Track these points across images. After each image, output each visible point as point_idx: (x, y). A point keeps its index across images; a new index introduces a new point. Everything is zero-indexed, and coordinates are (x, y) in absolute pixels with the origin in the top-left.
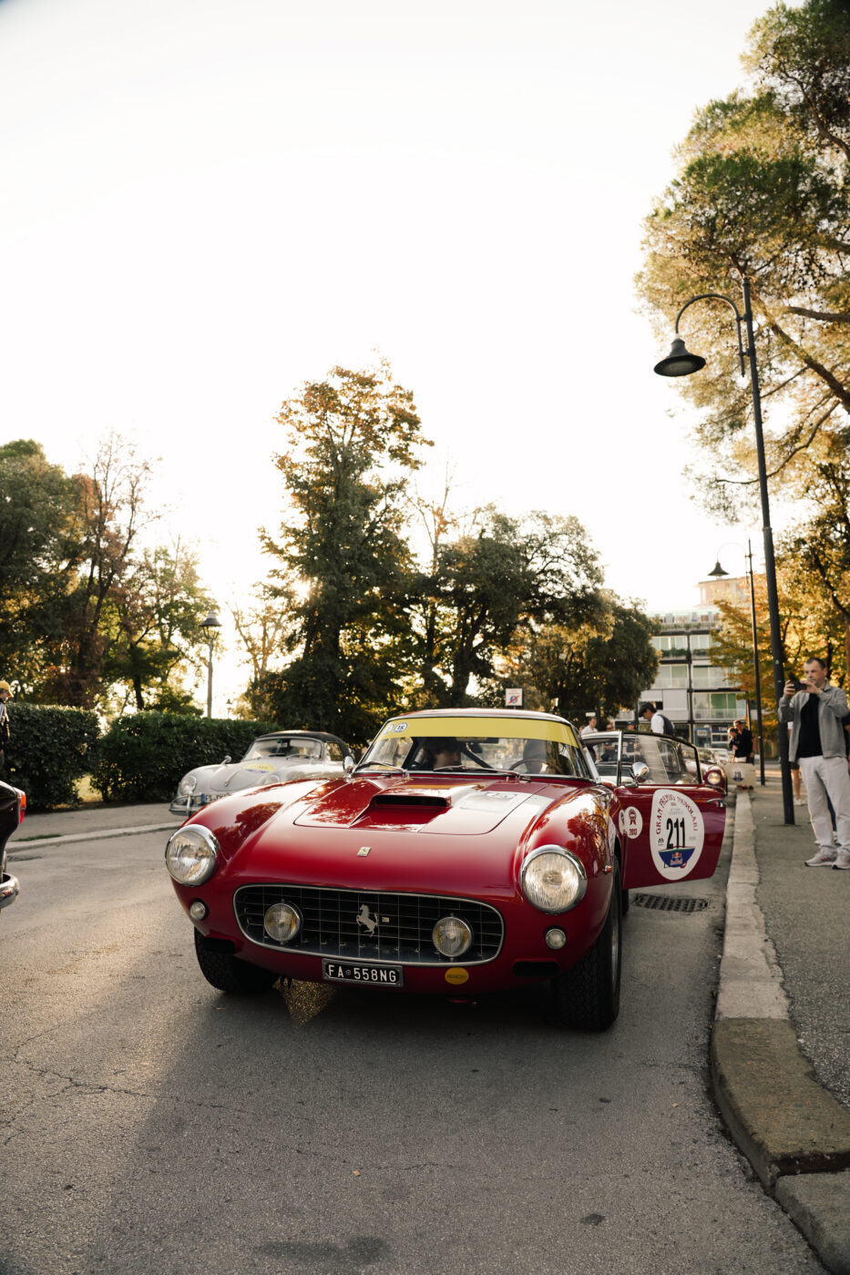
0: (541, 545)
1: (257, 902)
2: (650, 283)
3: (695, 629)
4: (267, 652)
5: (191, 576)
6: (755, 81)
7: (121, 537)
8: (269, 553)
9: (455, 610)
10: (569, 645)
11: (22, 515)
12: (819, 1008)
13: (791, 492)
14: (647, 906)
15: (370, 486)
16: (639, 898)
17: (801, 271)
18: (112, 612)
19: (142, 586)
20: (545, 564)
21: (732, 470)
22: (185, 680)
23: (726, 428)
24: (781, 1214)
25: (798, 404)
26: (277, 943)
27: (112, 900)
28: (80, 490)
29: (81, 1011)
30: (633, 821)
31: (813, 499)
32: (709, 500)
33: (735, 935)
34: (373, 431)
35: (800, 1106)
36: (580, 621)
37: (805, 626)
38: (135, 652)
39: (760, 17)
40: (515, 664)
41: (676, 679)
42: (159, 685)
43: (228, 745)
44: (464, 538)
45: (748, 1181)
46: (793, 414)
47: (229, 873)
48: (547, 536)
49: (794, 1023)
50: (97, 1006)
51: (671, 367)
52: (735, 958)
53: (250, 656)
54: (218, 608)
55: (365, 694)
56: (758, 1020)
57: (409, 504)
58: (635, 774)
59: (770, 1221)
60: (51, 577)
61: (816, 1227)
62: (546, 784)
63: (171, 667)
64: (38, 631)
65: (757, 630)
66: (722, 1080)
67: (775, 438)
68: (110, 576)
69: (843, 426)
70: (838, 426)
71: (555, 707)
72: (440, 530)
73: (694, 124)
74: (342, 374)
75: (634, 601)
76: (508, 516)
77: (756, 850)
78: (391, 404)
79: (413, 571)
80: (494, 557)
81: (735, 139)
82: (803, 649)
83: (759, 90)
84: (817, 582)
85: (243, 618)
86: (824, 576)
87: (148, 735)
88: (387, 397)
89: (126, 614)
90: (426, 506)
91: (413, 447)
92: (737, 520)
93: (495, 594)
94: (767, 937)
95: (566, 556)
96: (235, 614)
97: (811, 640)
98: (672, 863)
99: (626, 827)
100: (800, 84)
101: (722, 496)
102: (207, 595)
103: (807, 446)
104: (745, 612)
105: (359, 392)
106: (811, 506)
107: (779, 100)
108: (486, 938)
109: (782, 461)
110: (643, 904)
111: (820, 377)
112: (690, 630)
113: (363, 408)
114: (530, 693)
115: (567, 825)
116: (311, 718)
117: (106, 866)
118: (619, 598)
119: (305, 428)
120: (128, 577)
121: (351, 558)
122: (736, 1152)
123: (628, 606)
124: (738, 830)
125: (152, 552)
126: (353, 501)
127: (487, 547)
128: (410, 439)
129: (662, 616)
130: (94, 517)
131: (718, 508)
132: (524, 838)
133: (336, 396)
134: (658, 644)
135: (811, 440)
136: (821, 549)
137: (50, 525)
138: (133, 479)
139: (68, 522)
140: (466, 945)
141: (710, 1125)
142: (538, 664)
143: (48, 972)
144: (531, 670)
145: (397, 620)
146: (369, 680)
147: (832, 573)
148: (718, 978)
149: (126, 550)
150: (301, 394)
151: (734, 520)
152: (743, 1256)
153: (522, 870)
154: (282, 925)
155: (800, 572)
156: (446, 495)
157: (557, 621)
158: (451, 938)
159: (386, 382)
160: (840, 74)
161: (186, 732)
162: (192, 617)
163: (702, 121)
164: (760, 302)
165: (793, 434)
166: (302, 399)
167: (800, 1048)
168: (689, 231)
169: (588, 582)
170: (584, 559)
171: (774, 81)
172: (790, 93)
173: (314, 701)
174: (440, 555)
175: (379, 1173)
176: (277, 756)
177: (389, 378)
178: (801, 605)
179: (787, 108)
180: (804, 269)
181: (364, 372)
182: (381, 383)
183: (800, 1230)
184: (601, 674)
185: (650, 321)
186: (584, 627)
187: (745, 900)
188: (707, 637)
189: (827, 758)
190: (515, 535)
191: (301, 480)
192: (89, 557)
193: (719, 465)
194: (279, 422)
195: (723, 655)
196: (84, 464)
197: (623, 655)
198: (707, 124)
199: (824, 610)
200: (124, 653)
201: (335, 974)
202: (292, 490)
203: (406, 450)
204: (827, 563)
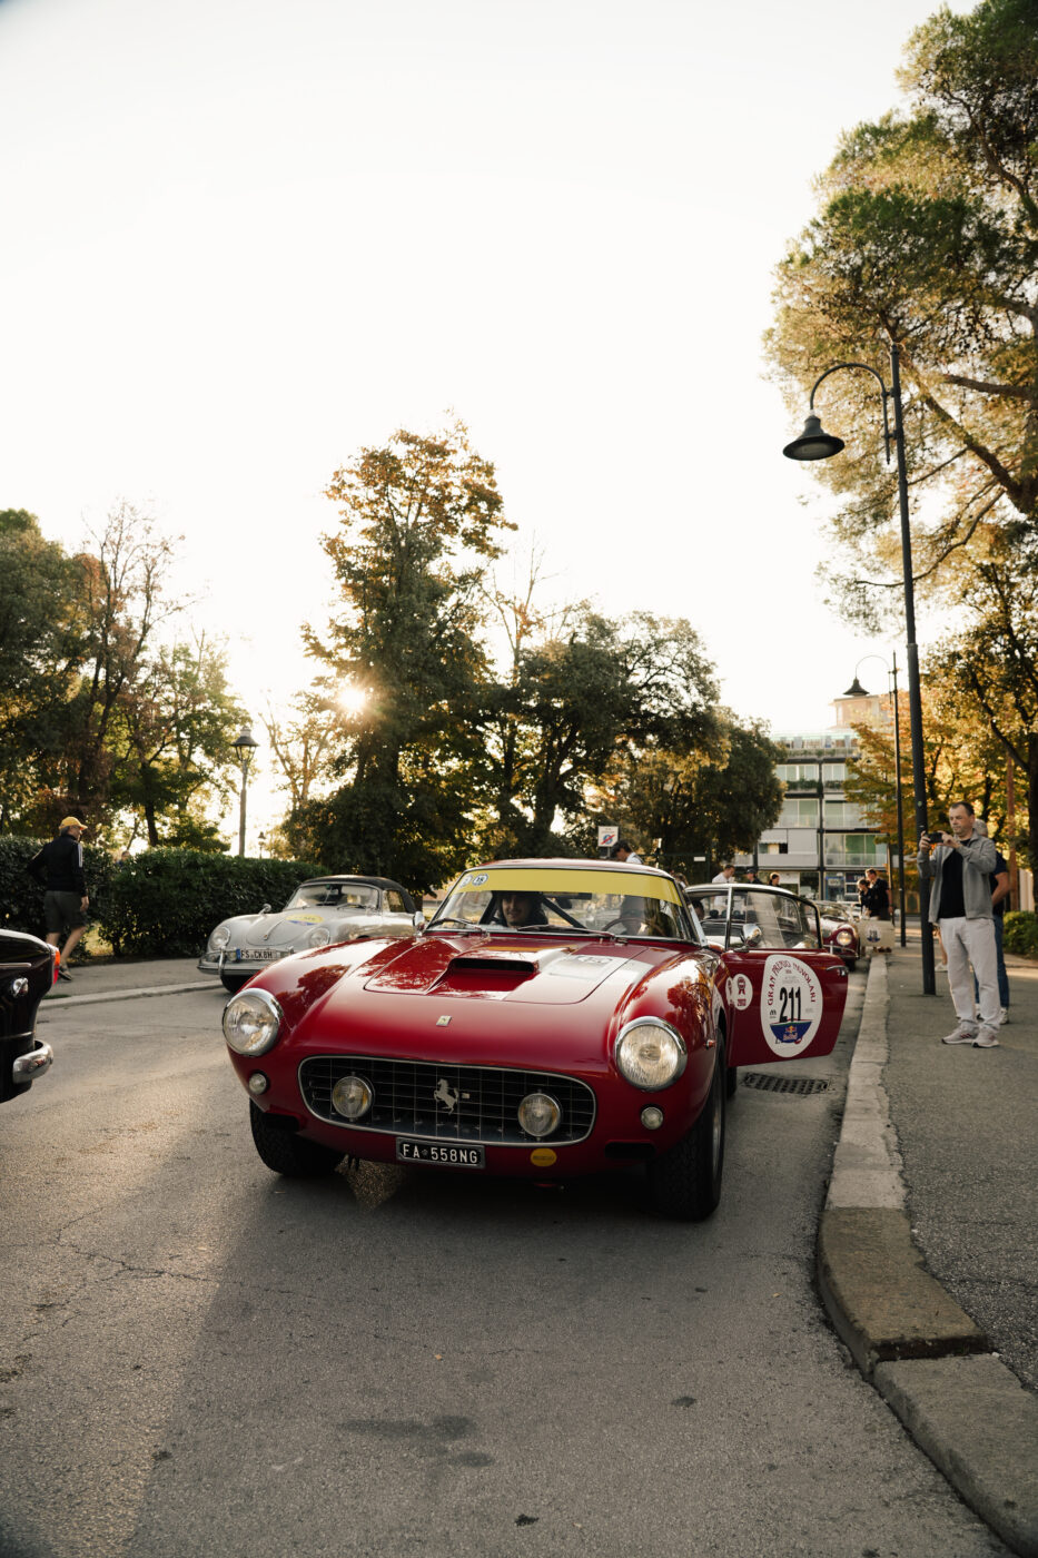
0: (644, 654)
1: (325, 1075)
2: (782, 342)
3: (829, 756)
4: (309, 775)
5: (217, 682)
6: (912, 102)
7: (133, 633)
8: (314, 656)
9: (539, 730)
10: (676, 774)
11: (12, 604)
12: (939, 1197)
13: (946, 596)
14: (758, 1087)
15: (439, 576)
16: (749, 1078)
17: (963, 331)
18: (120, 724)
19: (158, 691)
20: (648, 676)
21: (875, 570)
22: (207, 807)
23: (869, 519)
24: (878, 1398)
25: (956, 492)
26: (346, 1120)
27: (141, 1072)
28: (82, 574)
29: (124, 1193)
30: (742, 989)
31: (970, 605)
32: (846, 605)
33: (855, 1120)
34: (444, 511)
35: (906, 1295)
36: (690, 746)
37: (960, 756)
38: (148, 773)
39: (920, 25)
40: (611, 796)
41: (803, 816)
42: (177, 813)
43: (265, 890)
44: (550, 642)
45: (846, 1367)
46: (949, 503)
47: (294, 1042)
48: (652, 642)
49: (909, 1213)
50: (141, 1188)
51: (803, 449)
52: (852, 1144)
53: (287, 780)
54: (250, 721)
55: (430, 830)
56: (870, 1209)
57: (486, 599)
58: (746, 936)
59: (865, 1404)
60: (46, 680)
61: (911, 1410)
62: (644, 948)
63: (192, 791)
64: (29, 745)
65: (902, 761)
66: (827, 1270)
67: (928, 532)
68: (119, 680)
69: (1009, 518)
70: (1003, 519)
71: (658, 849)
72: (522, 633)
73: (840, 151)
74: (408, 439)
75: (756, 722)
76: (604, 617)
77: (887, 1024)
78: (466, 478)
79: (489, 681)
80: (587, 666)
81: (887, 172)
82: (956, 783)
83: (918, 112)
84: (974, 704)
85: (280, 733)
86: (982, 698)
87: (170, 877)
88: (462, 469)
89: (136, 727)
90: (507, 603)
91: (492, 531)
92: (879, 630)
93: (588, 712)
94: (889, 1122)
95: (674, 668)
96: (270, 728)
97: (967, 773)
98: (786, 1038)
99: (734, 997)
100: (967, 107)
101: (862, 600)
102: (236, 704)
103: (964, 543)
104: (888, 738)
105: (427, 463)
106: (968, 613)
107: (942, 124)
108: (577, 1117)
109: (935, 559)
110: (753, 1084)
111: (981, 461)
112: (822, 758)
113: (433, 482)
114: (628, 831)
115: (666, 995)
116: (362, 857)
117: (127, 1033)
118: (737, 718)
119: (361, 505)
120: (141, 681)
121: (415, 665)
122: (836, 1341)
123: (748, 727)
124: (868, 1000)
125: (170, 651)
126: (418, 596)
127: (579, 655)
128: (489, 522)
129: (789, 740)
130: (100, 606)
131: (857, 615)
132: (619, 1008)
133: (399, 467)
134: (783, 774)
135: (969, 536)
136: (980, 665)
137: (47, 617)
138: (149, 562)
139: (69, 613)
140: (555, 1124)
141: (812, 1314)
142: (637, 796)
143: (80, 1151)
144: (629, 803)
145: (469, 741)
146: (433, 812)
147: (992, 695)
148: (832, 1166)
149: (139, 649)
150: (356, 463)
151: (876, 630)
152: (835, 1436)
153: (617, 1043)
154: (353, 1100)
155: (953, 693)
156: (531, 589)
157: (663, 746)
158: (538, 1116)
159: (461, 451)
160: (1015, 95)
161: (215, 873)
162: (218, 731)
163: (849, 147)
164: (913, 369)
165: (949, 528)
166: (358, 469)
167: (913, 1238)
168: (829, 282)
169: (700, 699)
170: (696, 671)
171: (935, 102)
172: (954, 116)
173: (366, 838)
174: (522, 663)
175: (462, 1358)
176: (326, 905)
177: (465, 447)
178: (955, 731)
179: (951, 135)
180: (967, 329)
181: (435, 439)
182: (455, 452)
183: (895, 1413)
184: (713, 809)
185: (781, 389)
186: (695, 753)
187: (869, 1082)
188: (843, 766)
189: (970, 919)
190: (613, 640)
191: (355, 569)
192: (93, 656)
193: (859, 564)
194: (330, 496)
195: (861, 788)
196: (88, 542)
197: (741, 787)
198: (854, 151)
199: (981, 739)
200: (135, 774)
201: (410, 1154)
202: (343, 580)
203: (484, 534)
204: (985, 682)
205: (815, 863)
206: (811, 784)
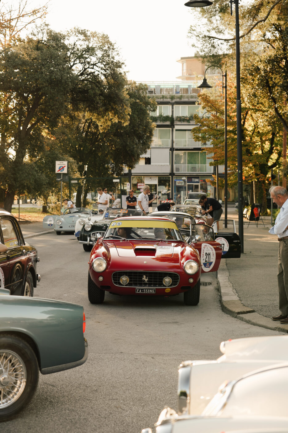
12: (246, 298)
26: (124, 285)
33: (224, 288)
35: (241, 308)
41: (162, 139)
49: (240, 300)
51: (193, 4)
56: (232, 300)
58: (196, 238)
94: (233, 288)
112: (174, 101)
122: (229, 315)
140: (171, 283)
141: (224, 313)
148: (221, 296)
153: (184, 265)
154: (125, 281)
157: (90, 109)
158: (167, 281)
170: (112, 66)
183: (240, 320)
186: (109, 114)
187: (225, 281)
188: (186, 107)
201: (139, 291)
205: (168, 170)
206: (167, 118)
